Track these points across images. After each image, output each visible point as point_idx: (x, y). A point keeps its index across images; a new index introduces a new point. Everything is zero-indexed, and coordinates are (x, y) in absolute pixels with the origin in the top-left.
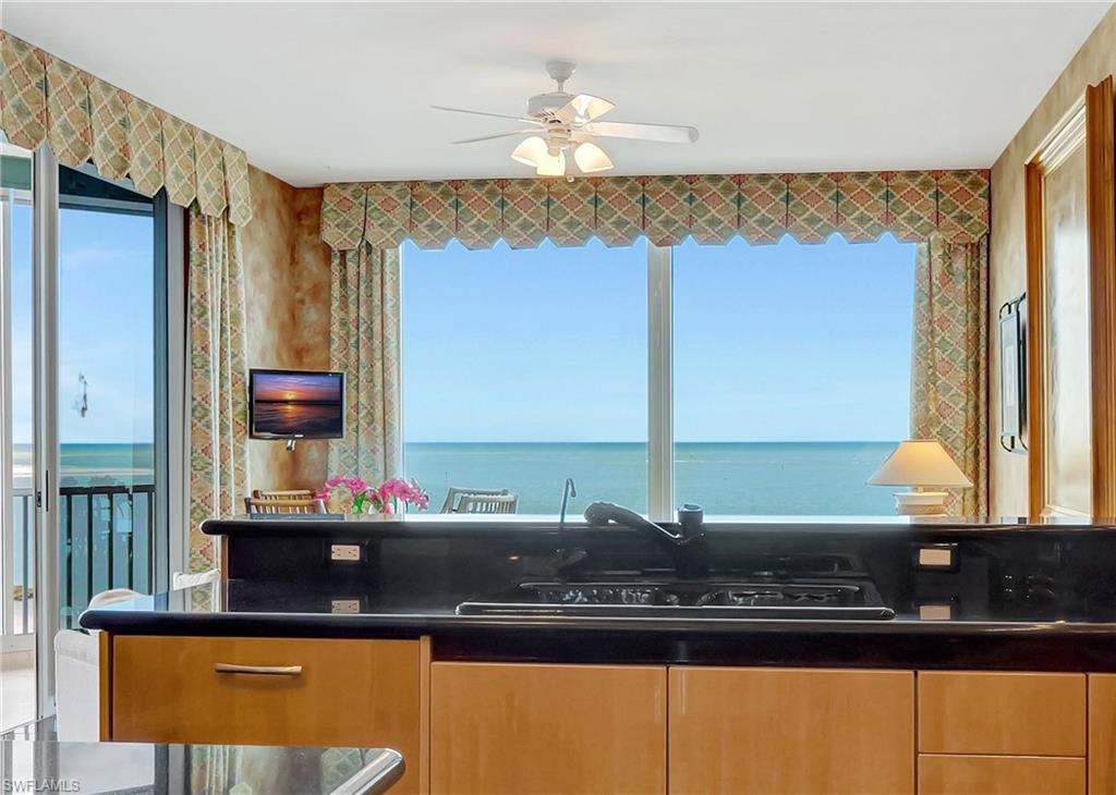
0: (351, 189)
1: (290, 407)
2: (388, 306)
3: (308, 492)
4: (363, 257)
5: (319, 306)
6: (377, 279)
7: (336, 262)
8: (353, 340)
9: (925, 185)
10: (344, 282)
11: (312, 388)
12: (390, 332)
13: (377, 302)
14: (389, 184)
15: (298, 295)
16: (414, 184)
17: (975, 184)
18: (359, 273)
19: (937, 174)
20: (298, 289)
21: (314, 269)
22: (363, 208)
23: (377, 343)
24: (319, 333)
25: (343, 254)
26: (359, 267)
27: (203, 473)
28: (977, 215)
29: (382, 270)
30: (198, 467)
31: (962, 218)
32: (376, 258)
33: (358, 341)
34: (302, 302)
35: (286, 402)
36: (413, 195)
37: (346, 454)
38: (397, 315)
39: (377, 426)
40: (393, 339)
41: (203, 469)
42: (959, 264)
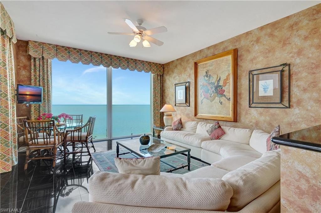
0: (38, 43)
1: (28, 96)
2: (49, 73)
3: (26, 117)
4: (41, 61)
5: (26, 71)
6: (46, 66)
7: (32, 60)
8: (38, 80)
9: (155, 65)
10: (35, 66)
11: (35, 91)
12: (50, 79)
13: (46, 71)
14: (50, 44)
15: (19, 67)
16: (57, 46)
17: (161, 66)
18: (40, 64)
19: (157, 64)
20: (18, 65)
21: (24, 61)
22: (42, 48)
23: (46, 81)
24: (26, 77)
25: (35, 59)
26: (40, 62)
27: (5, 114)
28: (162, 71)
29: (47, 64)
30: (3, 112)
31: (160, 71)
32: (45, 61)
33: (40, 80)
34: (20, 69)
35: (27, 95)
36: (57, 48)
37: (35, 107)
38: (51, 75)
39: (46, 101)
40: (50, 80)
41: (5, 112)
42: (159, 78)
